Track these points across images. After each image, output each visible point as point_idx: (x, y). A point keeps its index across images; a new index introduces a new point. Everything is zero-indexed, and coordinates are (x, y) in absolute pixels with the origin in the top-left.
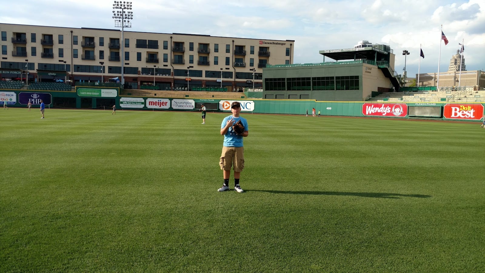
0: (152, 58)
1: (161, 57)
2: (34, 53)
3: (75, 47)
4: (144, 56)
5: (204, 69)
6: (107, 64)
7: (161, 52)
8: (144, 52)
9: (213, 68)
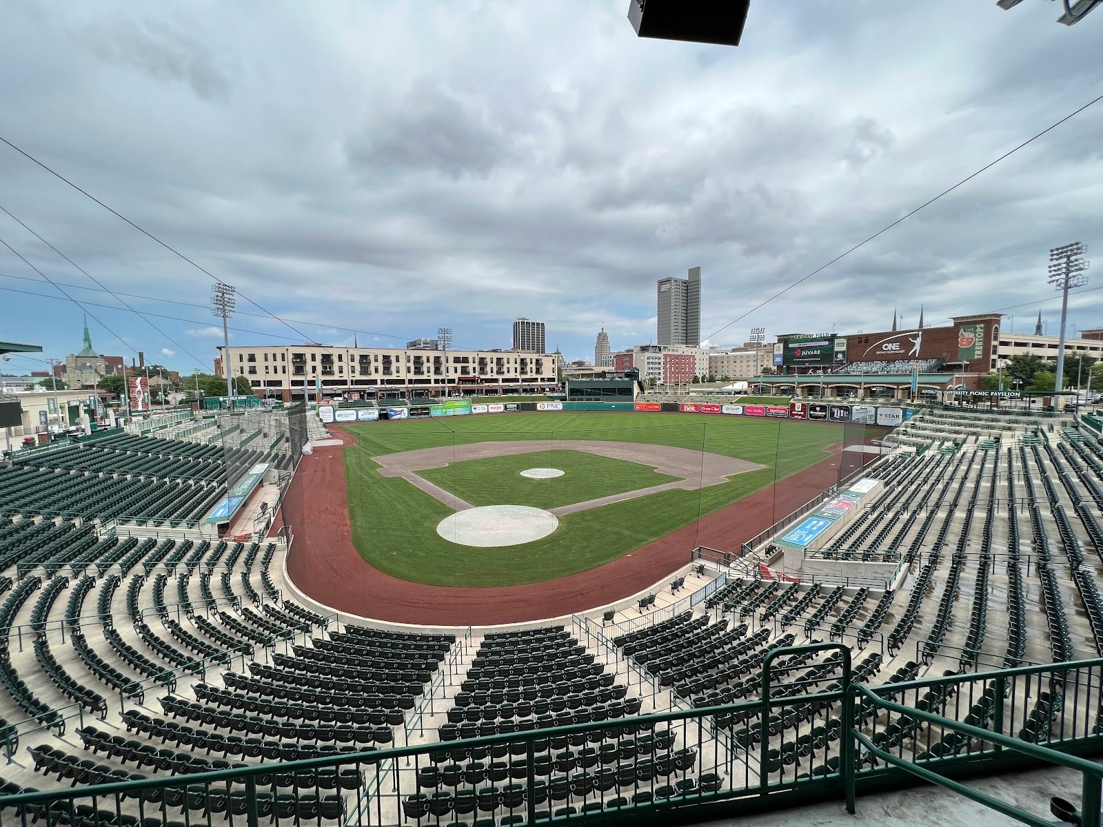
0: (464, 371)
1: (471, 370)
2: (376, 371)
3: (409, 365)
4: (459, 370)
5: (500, 377)
6: (433, 377)
7: (471, 366)
8: (459, 366)
9: (506, 376)
